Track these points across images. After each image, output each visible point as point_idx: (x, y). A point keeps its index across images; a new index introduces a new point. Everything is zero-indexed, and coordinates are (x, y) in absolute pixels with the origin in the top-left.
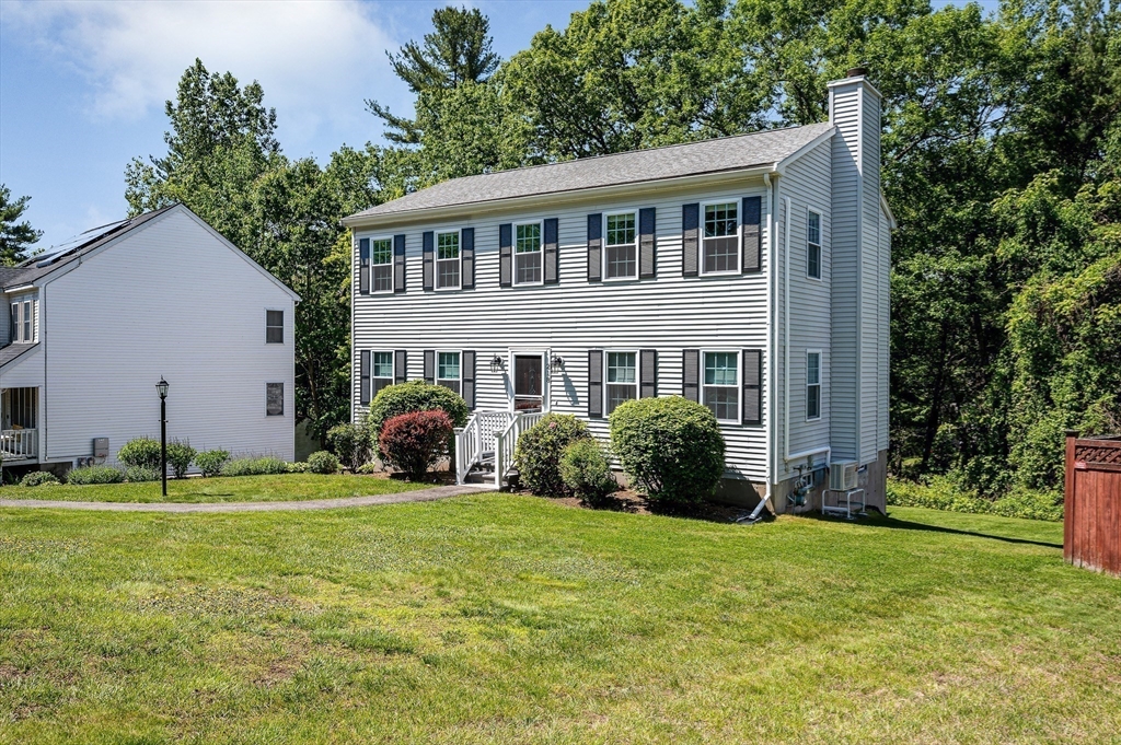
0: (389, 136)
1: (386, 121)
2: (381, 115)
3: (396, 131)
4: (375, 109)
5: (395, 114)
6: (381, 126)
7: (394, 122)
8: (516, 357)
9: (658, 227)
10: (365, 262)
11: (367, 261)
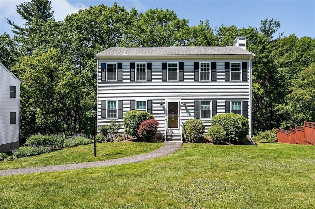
0: (14, 31)
1: (13, 26)
2: (11, 24)
3: (16, 30)
4: (9, 22)
5: (17, 25)
6: (11, 28)
7: (16, 27)
8: (168, 102)
9: (217, 68)
10: (103, 70)
11: (104, 70)
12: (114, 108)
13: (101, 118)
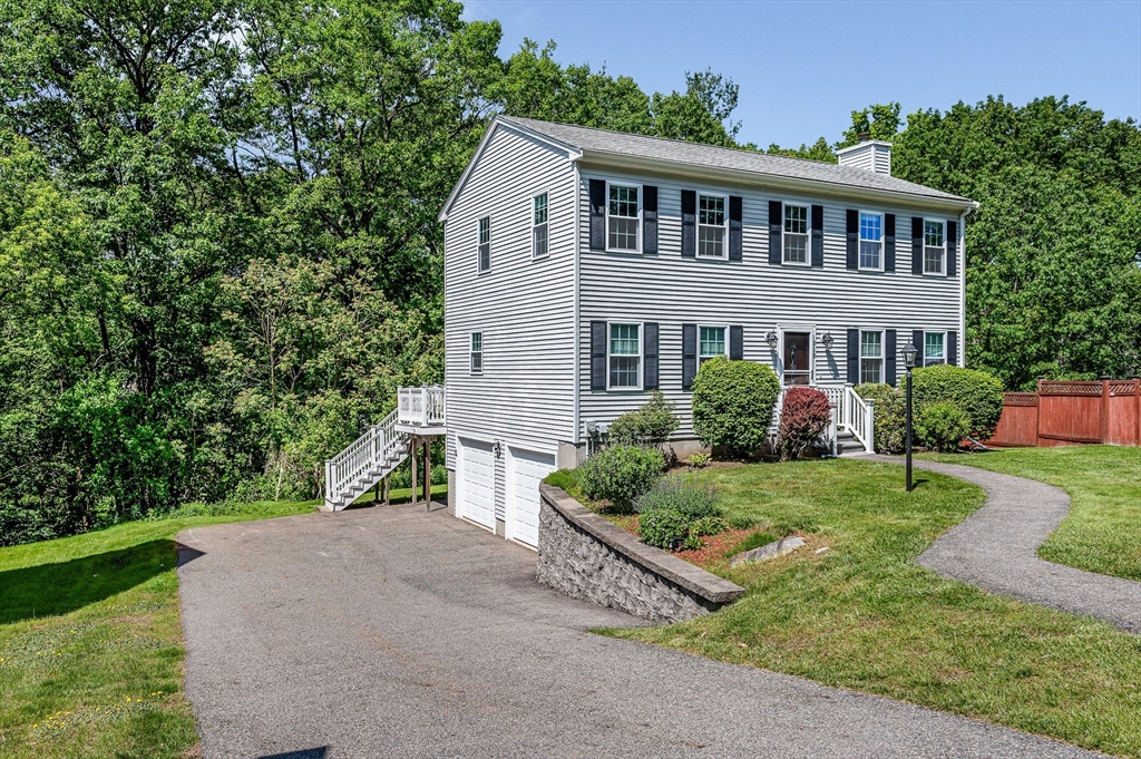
8: (786, 333)
9: (896, 231)
10: (597, 209)
11: (601, 208)
12: (631, 352)
13: (589, 388)
